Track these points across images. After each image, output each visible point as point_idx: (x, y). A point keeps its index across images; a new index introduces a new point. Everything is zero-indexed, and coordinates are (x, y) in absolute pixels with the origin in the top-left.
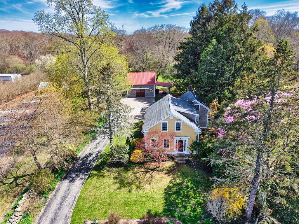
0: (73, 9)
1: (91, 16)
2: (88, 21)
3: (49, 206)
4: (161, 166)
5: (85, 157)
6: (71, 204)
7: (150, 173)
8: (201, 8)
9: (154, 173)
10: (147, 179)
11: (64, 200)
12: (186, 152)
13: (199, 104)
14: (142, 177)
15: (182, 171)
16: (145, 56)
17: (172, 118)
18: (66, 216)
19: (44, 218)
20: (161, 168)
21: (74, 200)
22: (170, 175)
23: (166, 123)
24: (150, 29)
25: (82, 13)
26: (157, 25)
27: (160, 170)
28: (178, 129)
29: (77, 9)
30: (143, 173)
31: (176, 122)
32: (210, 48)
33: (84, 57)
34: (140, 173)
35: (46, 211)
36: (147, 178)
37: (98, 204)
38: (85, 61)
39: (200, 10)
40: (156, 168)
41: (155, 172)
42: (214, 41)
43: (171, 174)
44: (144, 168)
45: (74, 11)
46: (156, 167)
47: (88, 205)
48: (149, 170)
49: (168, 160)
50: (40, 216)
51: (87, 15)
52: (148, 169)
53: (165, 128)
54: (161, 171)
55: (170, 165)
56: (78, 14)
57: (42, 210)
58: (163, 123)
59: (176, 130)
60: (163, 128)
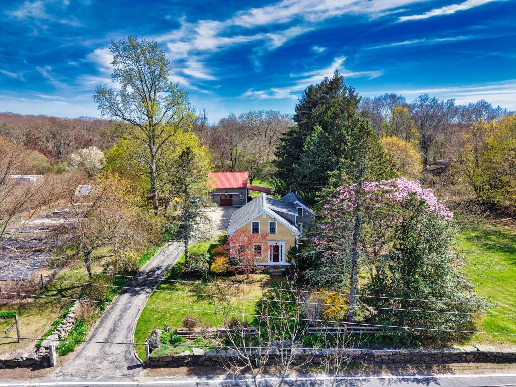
0: (144, 86)
1: (165, 95)
2: (160, 101)
3: (106, 317)
4: (249, 278)
5: (150, 271)
6: (134, 316)
7: (237, 285)
8: (309, 90)
9: (240, 286)
11: (125, 312)
12: (283, 262)
13: (303, 207)
16: (234, 151)
17: (264, 217)
18: (129, 327)
19: (101, 329)
20: (251, 280)
21: (138, 312)
23: (258, 223)
24: (243, 116)
25: (155, 91)
26: (253, 111)
27: (248, 282)
28: (272, 230)
29: (149, 86)
30: (227, 285)
31: (269, 221)
32: (315, 136)
33: (153, 145)
35: (101, 322)
37: (168, 315)
38: (154, 150)
39: (308, 91)
40: (244, 280)
41: (242, 284)
42: (319, 128)
44: (229, 280)
45: (145, 89)
47: (155, 317)
48: (236, 283)
50: (95, 326)
51: (160, 94)
52: (233, 281)
53: (256, 230)
54: (250, 283)
55: (262, 277)
56: (149, 93)
57: (98, 321)
58: (253, 223)
59: (270, 231)
60: (253, 229)
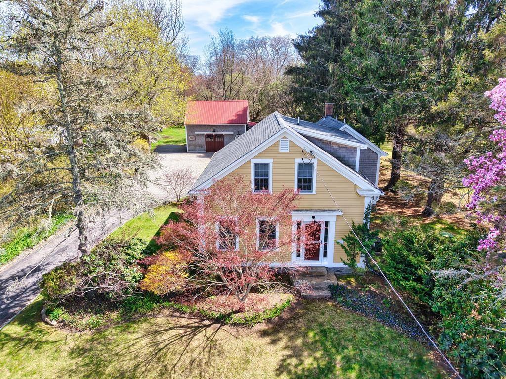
4: (247, 309)
7: (209, 331)
9: (221, 333)
10: (195, 355)
14: (178, 348)
15: (321, 325)
17: (285, 148)
20: (248, 314)
22: (279, 340)
23: (267, 165)
27: (242, 321)
28: (305, 184)
30: (182, 331)
31: (298, 160)
34: (174, 332)
36: (192, 351)
40: (229, 315)
41: (226, 327)
43: (281, 334)
44: (190, 313)
46: (229, 311)
48: (206, 322)
49: (272, 287)
52: (201, 316)
53: (262, 183)
54: (246, 324)
55: (280, 305)
58: (256, 165)
59: (299, 187)
60: (256, 181)
